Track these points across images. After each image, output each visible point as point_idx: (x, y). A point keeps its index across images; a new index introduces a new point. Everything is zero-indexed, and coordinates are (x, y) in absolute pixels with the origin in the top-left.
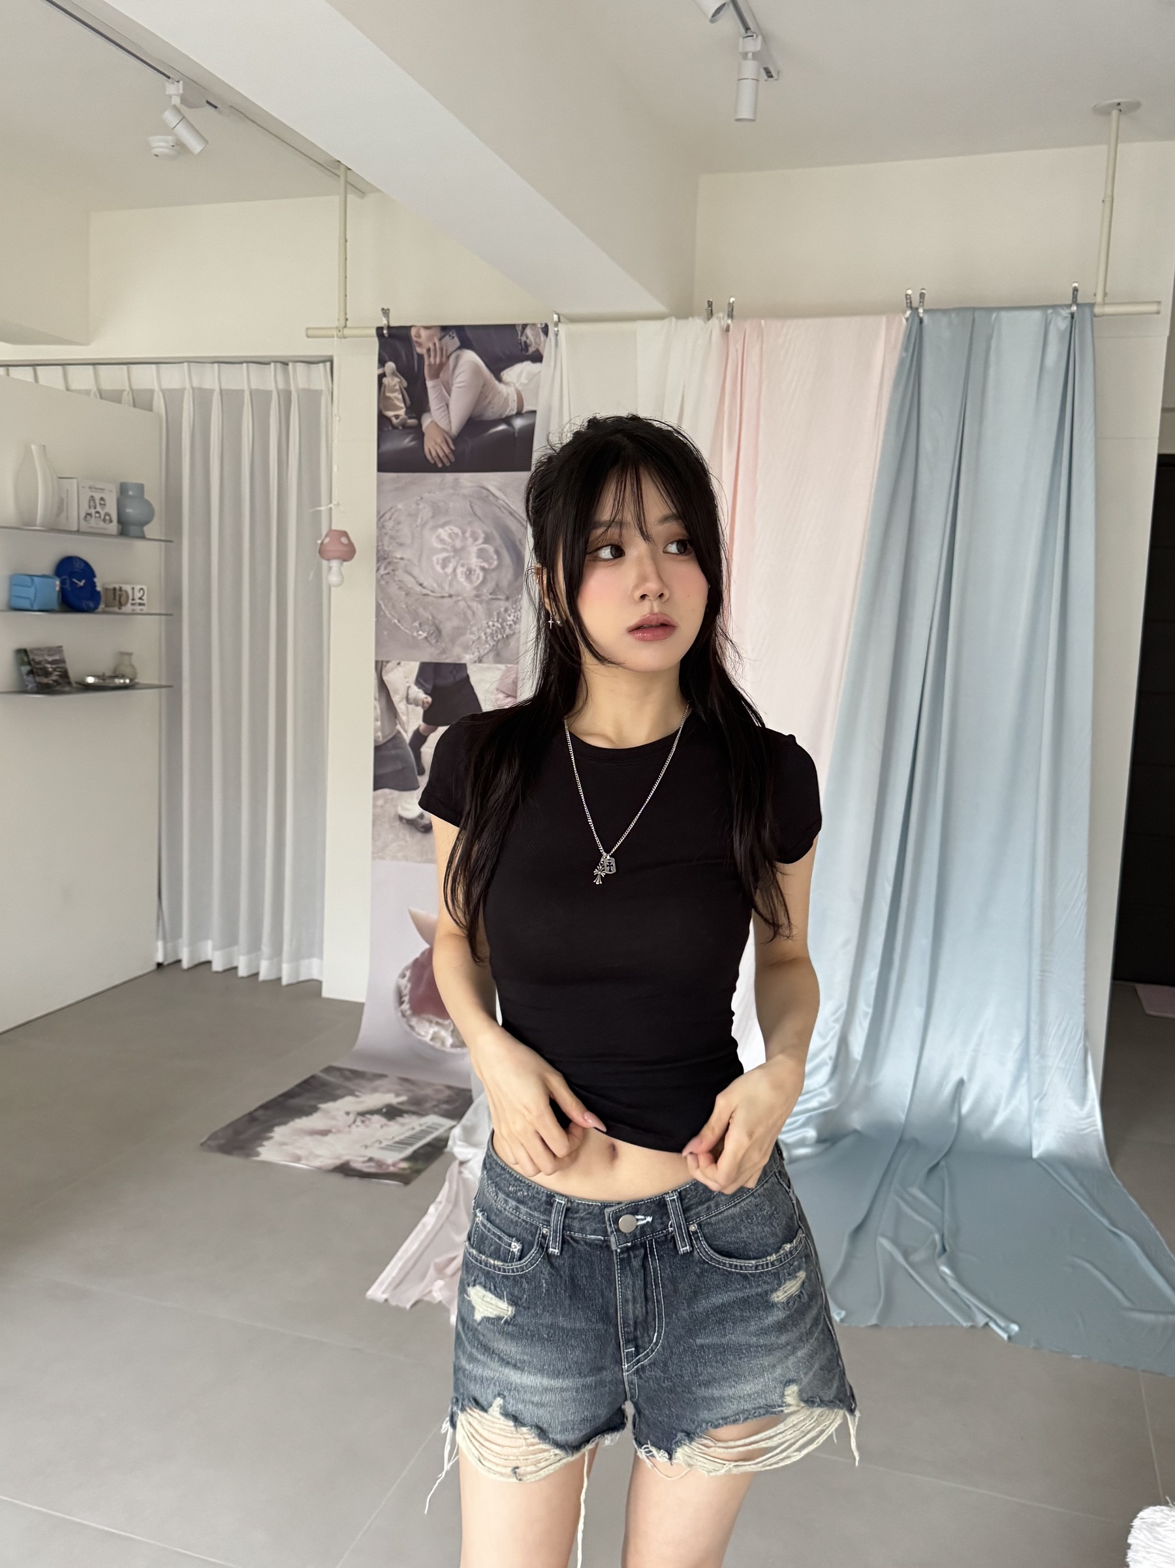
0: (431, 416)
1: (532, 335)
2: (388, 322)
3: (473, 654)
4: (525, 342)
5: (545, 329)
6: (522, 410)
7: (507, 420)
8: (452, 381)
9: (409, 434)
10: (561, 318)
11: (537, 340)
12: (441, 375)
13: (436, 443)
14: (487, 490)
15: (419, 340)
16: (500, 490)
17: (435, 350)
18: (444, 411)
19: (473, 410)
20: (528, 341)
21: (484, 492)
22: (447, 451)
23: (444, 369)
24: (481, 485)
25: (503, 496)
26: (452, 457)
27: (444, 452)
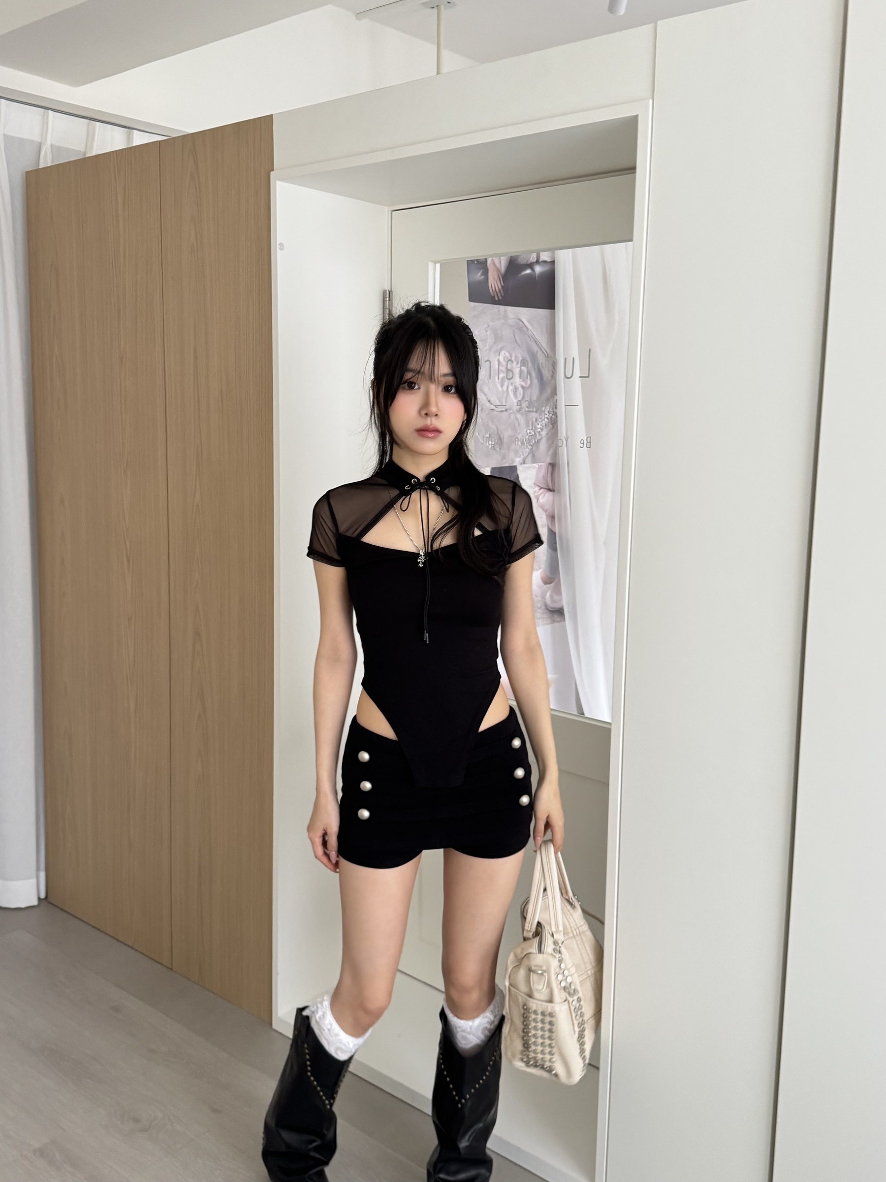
3: (520, 457)
6: (539, 259)
7: (531, 266)
9: (481, 269)
13: (494, 279)
14: (523, 322)
16: (529, 322)
21: (520, 323)
22: (500, 287)
24: (519, 318)
25: (531, 328)
26: (502, 292)
27: (498, 288)
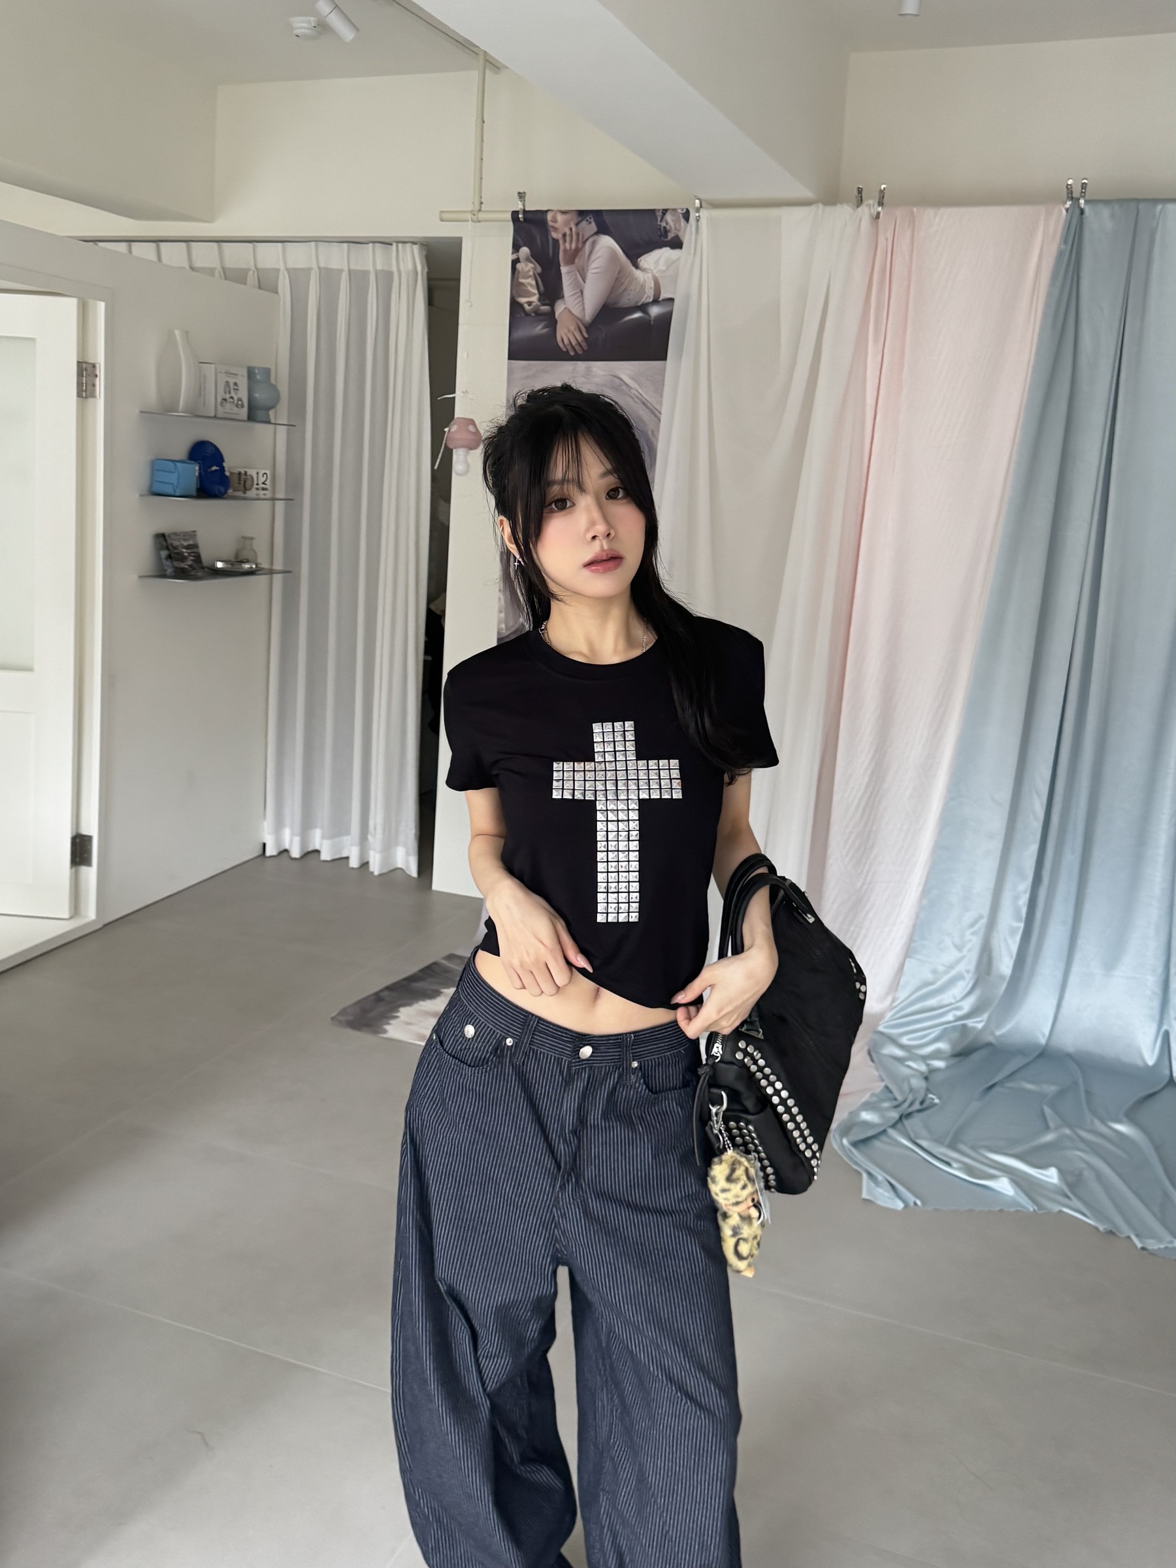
0: (565, 304)
1: (673, 221)
2: (524, 206)
4: (665, 228)
5: (686, 216)
6: (659, 298)
7: (643, 308)
8: (588, 267)
9: (542, 321)
10: (703, 205)
11: (677, 225)
12: (576, 261)
13: (569, 331)
14: (622, 380)
15: (556, 225)
16: (633, 379)
17: (571, 236)
18: (578, 297)
19: (609, 297)
20: (668, 227)
21: (617, 380)
22: (580, 338)
23: (580, 254)
24: (614, 374)
25: (636, 386)
26: (584, 345)
27: (577, 339)
